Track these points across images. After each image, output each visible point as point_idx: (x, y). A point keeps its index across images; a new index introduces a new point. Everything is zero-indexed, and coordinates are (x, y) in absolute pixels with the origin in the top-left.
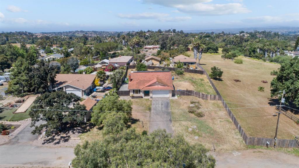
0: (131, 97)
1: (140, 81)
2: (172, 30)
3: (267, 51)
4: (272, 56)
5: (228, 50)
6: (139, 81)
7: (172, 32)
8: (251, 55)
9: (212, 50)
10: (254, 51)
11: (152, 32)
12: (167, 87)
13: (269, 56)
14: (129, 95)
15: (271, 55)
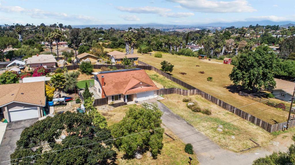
0: (109, 105)
1: (116, 83)
2: (58, 25)
3: (172, 45)
4: (176, 50)
5: (138, 45)
6: (114, 84)
7: (59, 26)
8: (159, 49)
9: (123, 45)
10: (161, 45)
11: (33, 26)
12: (152, 87)
13: (174, 50)
14: (107, 104)
15: (175, 48)
